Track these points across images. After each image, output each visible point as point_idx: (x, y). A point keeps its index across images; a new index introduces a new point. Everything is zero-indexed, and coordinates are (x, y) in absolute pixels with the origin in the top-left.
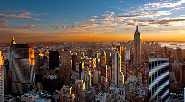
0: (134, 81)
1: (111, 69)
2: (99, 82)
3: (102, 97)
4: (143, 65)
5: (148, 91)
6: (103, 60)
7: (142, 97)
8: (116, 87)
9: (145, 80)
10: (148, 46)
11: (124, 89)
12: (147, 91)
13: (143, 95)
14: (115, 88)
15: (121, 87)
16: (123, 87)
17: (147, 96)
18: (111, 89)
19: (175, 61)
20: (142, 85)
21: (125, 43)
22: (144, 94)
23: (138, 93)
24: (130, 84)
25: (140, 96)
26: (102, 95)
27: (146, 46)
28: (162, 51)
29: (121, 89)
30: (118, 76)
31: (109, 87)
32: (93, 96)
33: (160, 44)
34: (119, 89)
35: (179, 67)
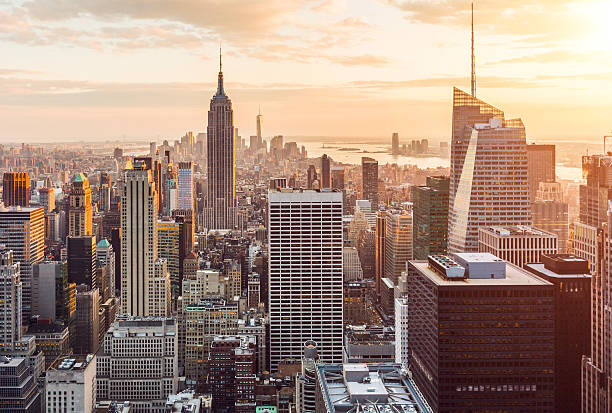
0: (214, 293)
1: (117, 249)
2: (61, 310)
3: (77, 376)
4: (245, 228)
5: (267, 326)
6: (77, 215)
7: (246, 353)
8: (140, 324)
9: (254, 287)
10: (260, 156)
11: (173, 331)
12: (263, 327)
13: (251, 345)
14: (133, 330)
15: (159, 323)
16: (169, 323)
17: (264, 346)
18: (116, 334)
19: (357, 208)
20: (243, 307)
21: (172, 144)
22: (252, 340)
23: (231, 339)
24: (196, 305)
25: (238, 352)
26: (78, 365)
27: (253, 157)
28: (312, 175)
29: (159, 331)
30: (147, 279)
31: (107, 327)
32: (32, 380)
33: (303, 148)
34: (151, 330)
35: (373, 229)
